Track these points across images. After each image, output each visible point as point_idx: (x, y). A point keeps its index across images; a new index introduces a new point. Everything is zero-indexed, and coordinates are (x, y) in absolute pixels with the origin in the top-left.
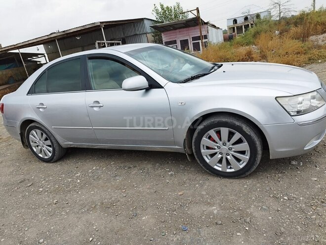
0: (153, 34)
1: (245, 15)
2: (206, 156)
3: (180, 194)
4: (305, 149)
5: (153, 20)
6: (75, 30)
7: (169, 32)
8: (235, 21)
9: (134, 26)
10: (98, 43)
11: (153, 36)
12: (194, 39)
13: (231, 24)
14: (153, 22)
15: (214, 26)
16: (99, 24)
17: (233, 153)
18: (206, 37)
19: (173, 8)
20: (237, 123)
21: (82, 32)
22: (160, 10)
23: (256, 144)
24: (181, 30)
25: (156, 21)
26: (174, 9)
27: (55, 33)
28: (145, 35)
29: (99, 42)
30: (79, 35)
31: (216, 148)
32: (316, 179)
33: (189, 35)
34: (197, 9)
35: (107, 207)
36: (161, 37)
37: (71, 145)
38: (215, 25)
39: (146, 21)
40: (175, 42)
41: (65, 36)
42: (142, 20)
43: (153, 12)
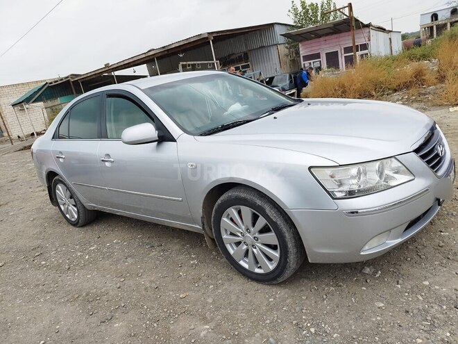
0: (287, 45)
1: (451, 6)
2: (231, 244)
3: (181, 296)
4: (362, 253)
5: (289, 25)
6: (177, 45)
7: (309, 42)
8: (435, 17)
9: (261, 35)
10: (182, 65)
11: (287, 48)
12: (347, 50)
13: (428, 21)
14: (289, 28)
15: (382, 30)
16: (206, 36)
17: (260, 245)
18: (364, 47)
19: (319, 6)
20: (259, 202)
21: (185, 47)
22: (300, 9)
23: (285, 237)
24: (327, 38)
25: (293, 26)
26: (322, 6)
27: (153, 50)
28: (275, 48)
29: (184, 63)
30: (183, 51)
31: (240, 235)
32: (382, 305)
33: (338, 45)
34: (350, 6)
35: (89, 301)
36: (299, 49)
37: (94, 207)
38: (384, 27)
39: (277, 28)
40: (317, 56)
41: (166, 52)
42: (272, 25)
43: (290, 13)
